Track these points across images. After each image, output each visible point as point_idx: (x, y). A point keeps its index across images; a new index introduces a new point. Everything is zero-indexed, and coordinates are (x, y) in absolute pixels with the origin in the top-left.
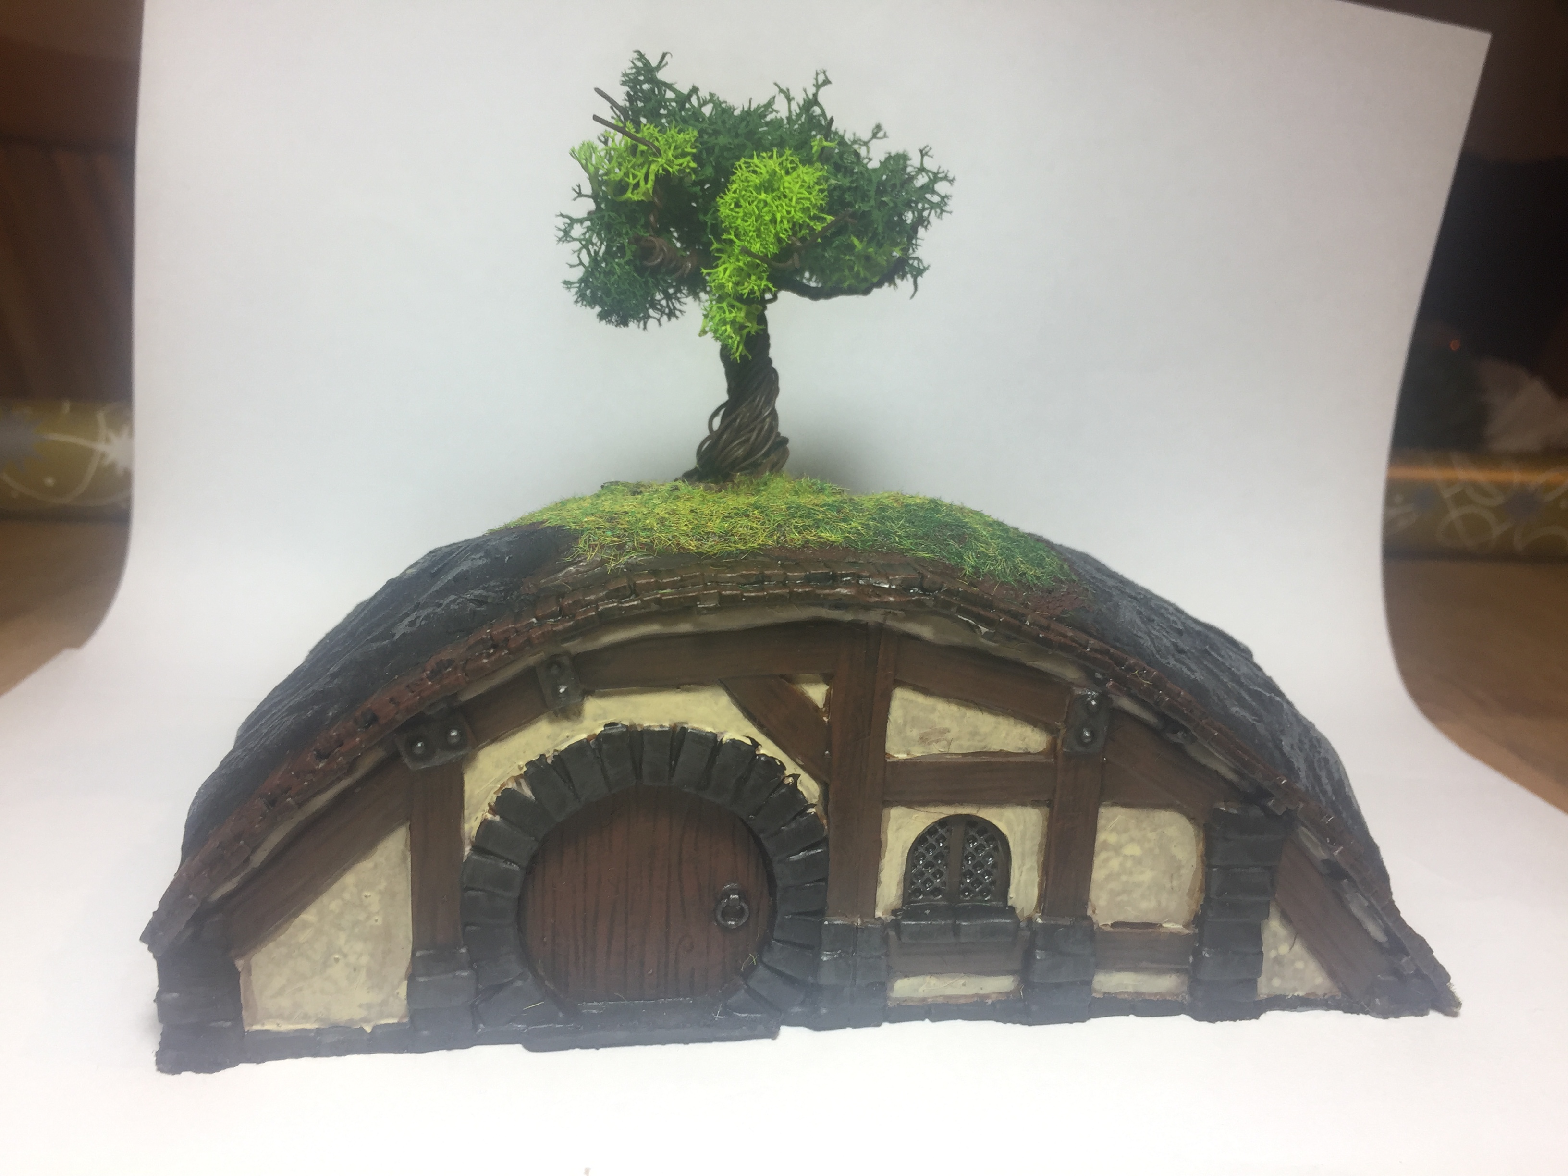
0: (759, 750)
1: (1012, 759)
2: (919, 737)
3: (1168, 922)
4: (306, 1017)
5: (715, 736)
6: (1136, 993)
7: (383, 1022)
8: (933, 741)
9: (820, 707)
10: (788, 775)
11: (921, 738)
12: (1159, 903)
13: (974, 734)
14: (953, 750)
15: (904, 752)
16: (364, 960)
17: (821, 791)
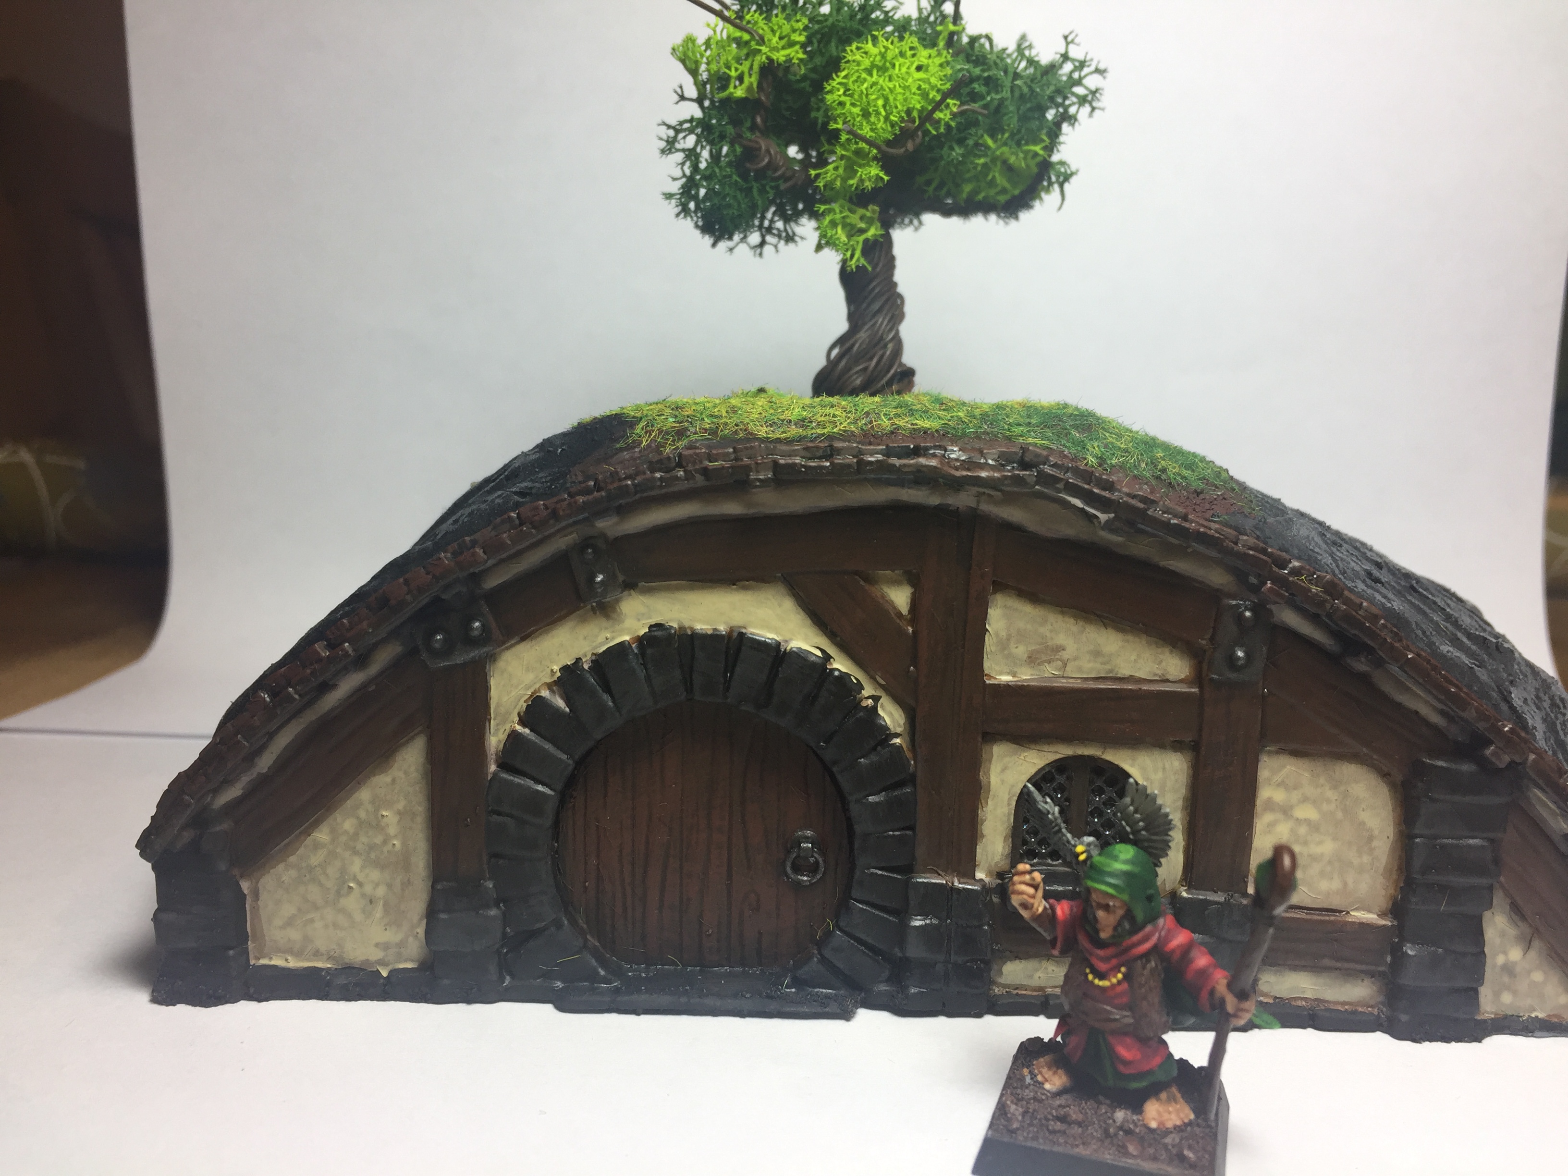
0: (831, 664)
1: (1145, 687)
2: (1026, 655)
3: (1357, 909)
4: (317, 954)
5: (778, 644)
6: (1316, 1000)
7: (401, 966)
8: (1045, 661)
9: (904, 614)
10: (866, 696)
11: (1030, 657)
12: (1345, 884)
13: (1097, 654)
14: (1070, 671)
15: (1008, 674)
16: (381, 891)
17: (906, 718)
